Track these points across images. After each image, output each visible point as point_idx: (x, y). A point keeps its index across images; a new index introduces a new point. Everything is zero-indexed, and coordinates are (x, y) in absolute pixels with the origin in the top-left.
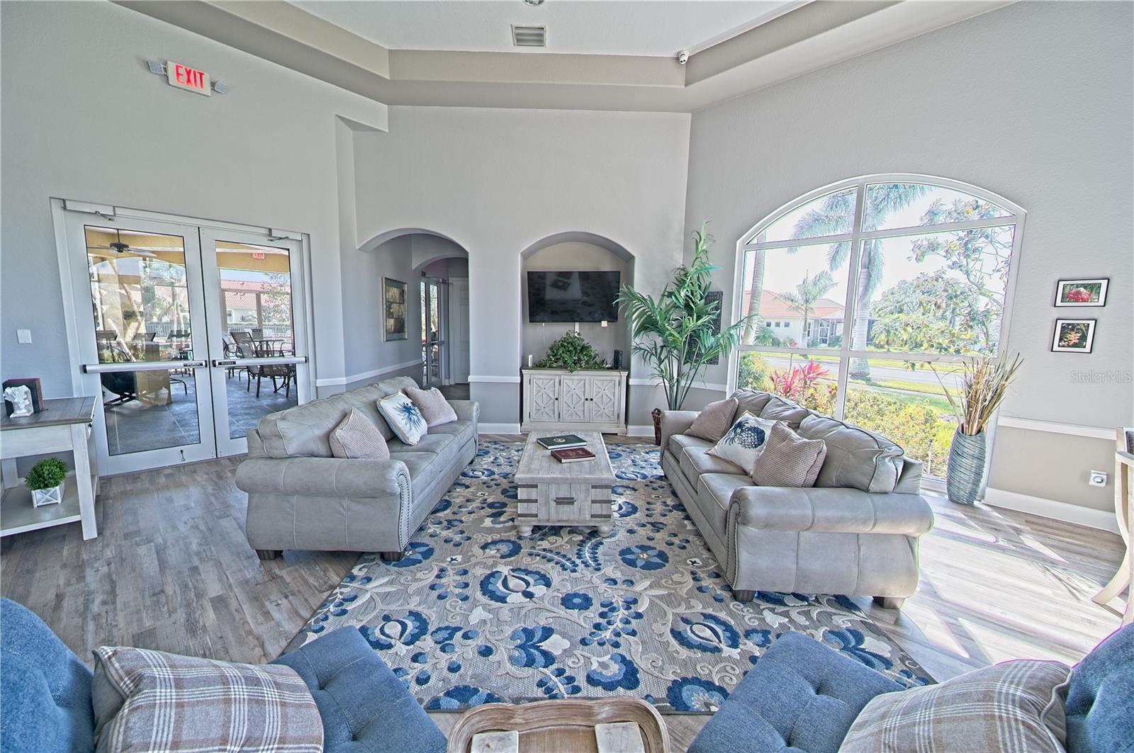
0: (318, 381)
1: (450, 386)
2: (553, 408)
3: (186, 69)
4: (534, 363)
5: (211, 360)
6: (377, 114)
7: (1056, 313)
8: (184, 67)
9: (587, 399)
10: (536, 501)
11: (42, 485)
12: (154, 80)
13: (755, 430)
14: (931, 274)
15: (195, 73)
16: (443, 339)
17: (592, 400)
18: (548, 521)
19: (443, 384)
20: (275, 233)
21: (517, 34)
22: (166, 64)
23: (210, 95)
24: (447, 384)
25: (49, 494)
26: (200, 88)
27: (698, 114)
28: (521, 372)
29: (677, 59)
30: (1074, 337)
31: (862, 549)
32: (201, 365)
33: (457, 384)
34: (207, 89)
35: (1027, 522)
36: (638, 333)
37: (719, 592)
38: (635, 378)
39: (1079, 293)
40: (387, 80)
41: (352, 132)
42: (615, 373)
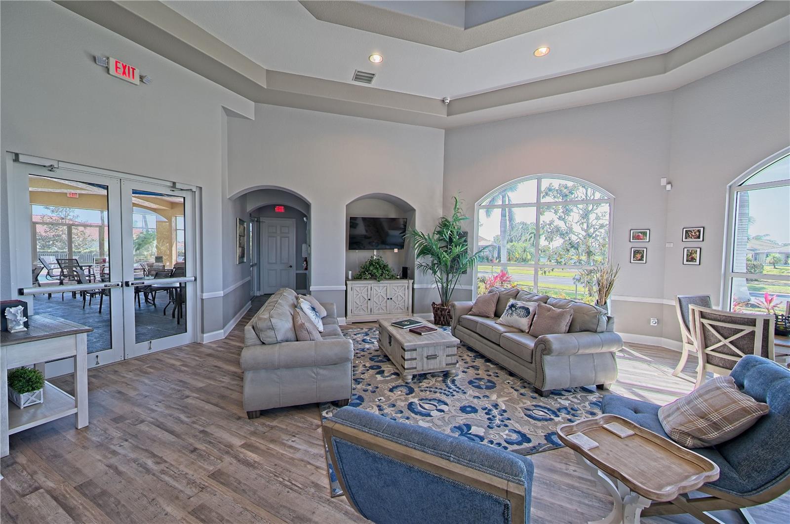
0: (204, 294)
1: (261, 296)
2: (366, 306)
3: (123, 64)
4: (352, 277)
5: (124, 281)
6: (247, 108)
7: (631, 245)
8: (121, 63)
9: (388, 299)
10: (416, 359)
11: (31, 388)
12: (98, 70)
13: (523, 308)
14: (548, 222)
15: (129, 67)
16: (256, 262)
17: (391, 299)
18: (423, 370)
19: (255, 295)
20: (178, 186)
21: (357, 75)
22: (108, 58)
23: (138, 84)
24: (258, 295)
25: (35, 395)
26: (132, 80)
27: (449, 131)
28: (346, 283)
29: (443, 101)
30: (639, 256)
31: (595, 361)
32: (118, 285)
33: (265, 294)
34: (137, 80)
35: (630, 346)
36: (418, 255)
37: (531, 394)
38: (417, 284)
39: (639, 236)
40: (264, 88)
41: (226, 117)
42: (405, 281)
